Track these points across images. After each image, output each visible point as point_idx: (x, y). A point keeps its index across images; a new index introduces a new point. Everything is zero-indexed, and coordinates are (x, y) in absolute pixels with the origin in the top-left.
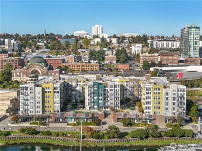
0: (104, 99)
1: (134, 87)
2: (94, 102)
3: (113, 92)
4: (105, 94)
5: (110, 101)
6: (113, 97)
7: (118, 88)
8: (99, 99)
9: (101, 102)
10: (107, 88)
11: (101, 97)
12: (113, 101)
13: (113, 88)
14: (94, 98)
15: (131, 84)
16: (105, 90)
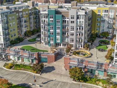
0: (63, 33)
1: (114, 19)
2: (49, 37)
3: (74, 25)
4: (63, 27)
5: (70, 37)
6: (74, 32)
7: (82, 20)
8: (55, 34)
9: (58, 37)
10: (67, 20)
11: (58, 31)
12: (74, 37)
13: (75, 20)
14: (49, 31)
15: (110, 14)
16: (64, 21)
